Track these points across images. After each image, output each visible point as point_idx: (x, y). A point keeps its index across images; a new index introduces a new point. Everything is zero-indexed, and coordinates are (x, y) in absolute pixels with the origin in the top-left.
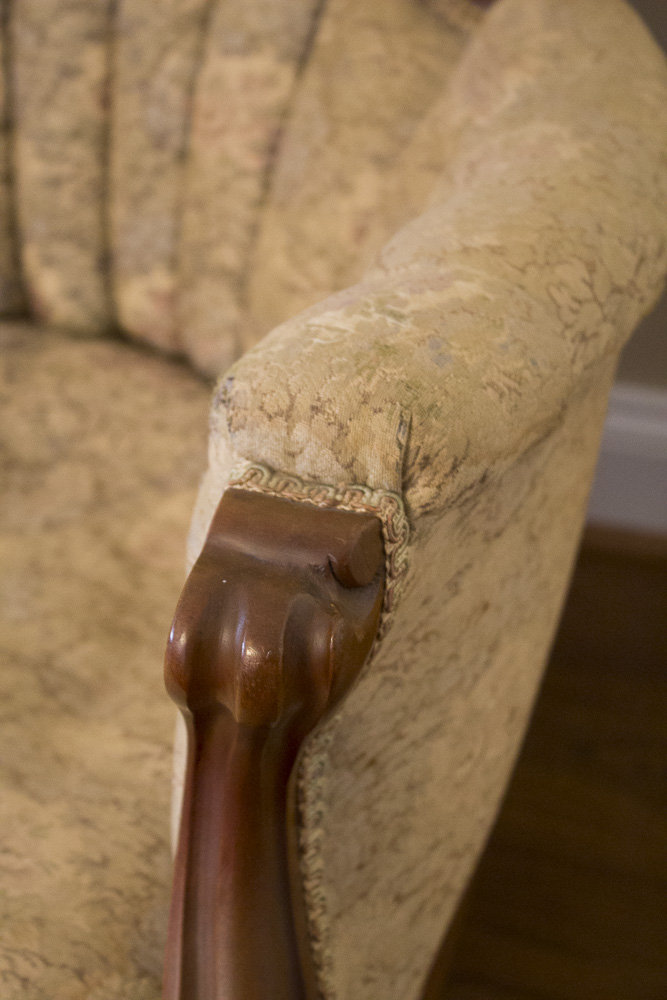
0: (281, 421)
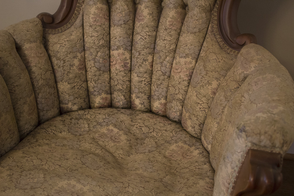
0: (258, 135)
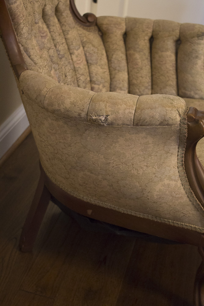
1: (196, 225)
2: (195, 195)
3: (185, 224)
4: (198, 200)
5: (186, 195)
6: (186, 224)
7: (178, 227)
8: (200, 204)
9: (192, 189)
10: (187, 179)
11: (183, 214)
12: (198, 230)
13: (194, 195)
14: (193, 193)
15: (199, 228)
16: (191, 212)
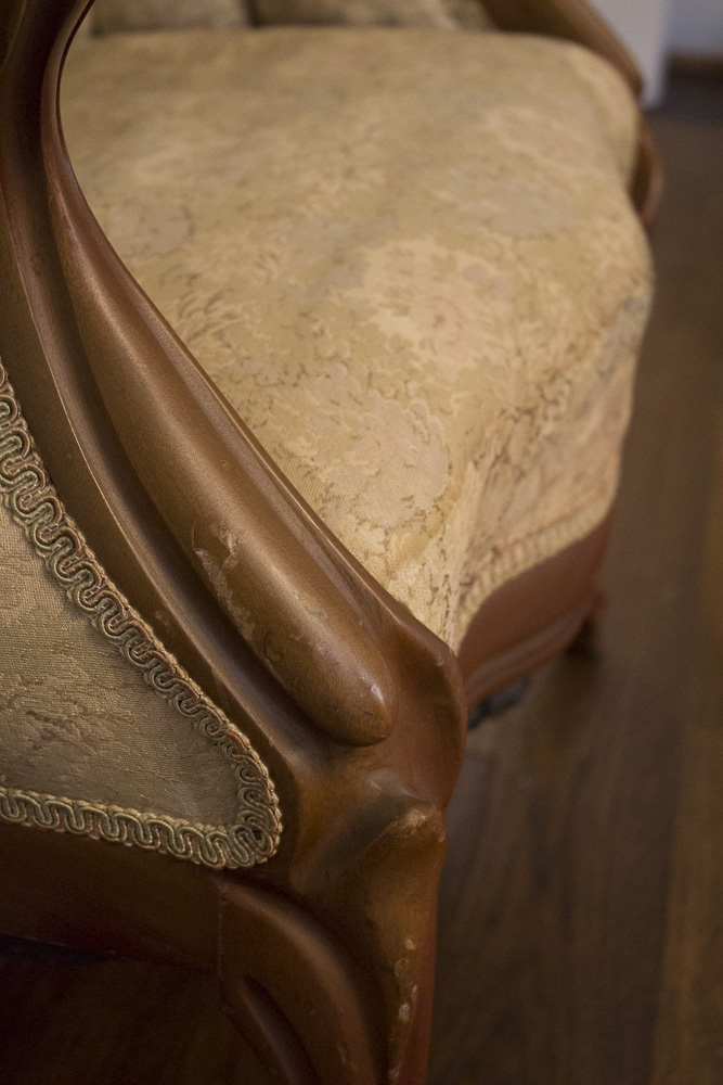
1: (161, 809)
2: (101, 559)
3: (77, 808)
4: (127, 595)
5: (36, 565)
6: (86, 805)
7: (36, 829)
8: (148, 628)
9: (70, 511)
10: (24, 430)
11: (40, 725)
12: (185, 849)
13: (90, 553)
14: (81, 538)
15: (185, 832)
16: (95, 705)
